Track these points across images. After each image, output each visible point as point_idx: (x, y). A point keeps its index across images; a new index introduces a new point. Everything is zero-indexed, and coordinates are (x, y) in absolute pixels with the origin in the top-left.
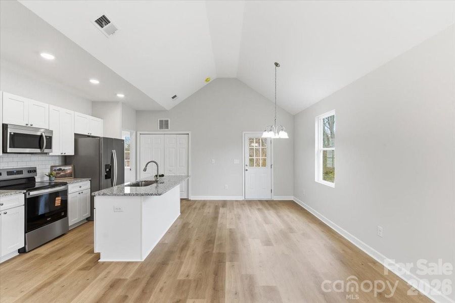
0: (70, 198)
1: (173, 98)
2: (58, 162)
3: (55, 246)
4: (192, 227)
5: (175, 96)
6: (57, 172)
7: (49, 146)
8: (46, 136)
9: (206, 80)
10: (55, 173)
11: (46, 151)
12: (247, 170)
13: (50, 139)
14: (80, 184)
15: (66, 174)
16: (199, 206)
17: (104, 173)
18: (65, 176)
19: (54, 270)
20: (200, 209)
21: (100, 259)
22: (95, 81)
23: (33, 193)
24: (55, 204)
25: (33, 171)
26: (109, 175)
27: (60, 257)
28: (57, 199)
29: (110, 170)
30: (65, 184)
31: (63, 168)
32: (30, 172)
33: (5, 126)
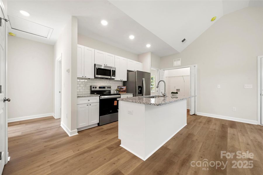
1: (183, 41)
3: (111, 126)
4: (197, 140)
5: (184, 40)
6: (120, 89)
7: (114, 75)
8: (112, 70)
11: (113, 77)
13: (114, 72)
14: (128, 95)
15: (123, 90)
16: (204, 121)
17: (138, 91)
19: (99, 142)
20: (205, 124)
21: (120, 144)
22: (132, 37)
24: (114, 104)
25: (110, 87)
27: (108, 134)
28: (115, 101)
29: (141, 89)
30: (120, 94)
31: (122, 87)
33: (95, 65)
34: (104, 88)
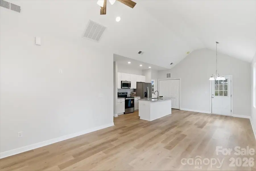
0: (135, 101)
2: (132, 91)
5: (172, 63)
7: (130, 86)
9: (188, 53)
10: (132, 94)
11: (129, 87)
12: (213, 97)
13: (130, 84)
14: (138, 98)
17: (144, 95)
18: (134, 95)
23: (126, 99)
24: (131, 103)
25: (127, 93)
26: (146, 96)
28: (132, 101)
29: (146, 94)
30: (133, 97)
31: (134, 93)
32: (126, 93)
33: (121, 81)
34: (124, 93)
